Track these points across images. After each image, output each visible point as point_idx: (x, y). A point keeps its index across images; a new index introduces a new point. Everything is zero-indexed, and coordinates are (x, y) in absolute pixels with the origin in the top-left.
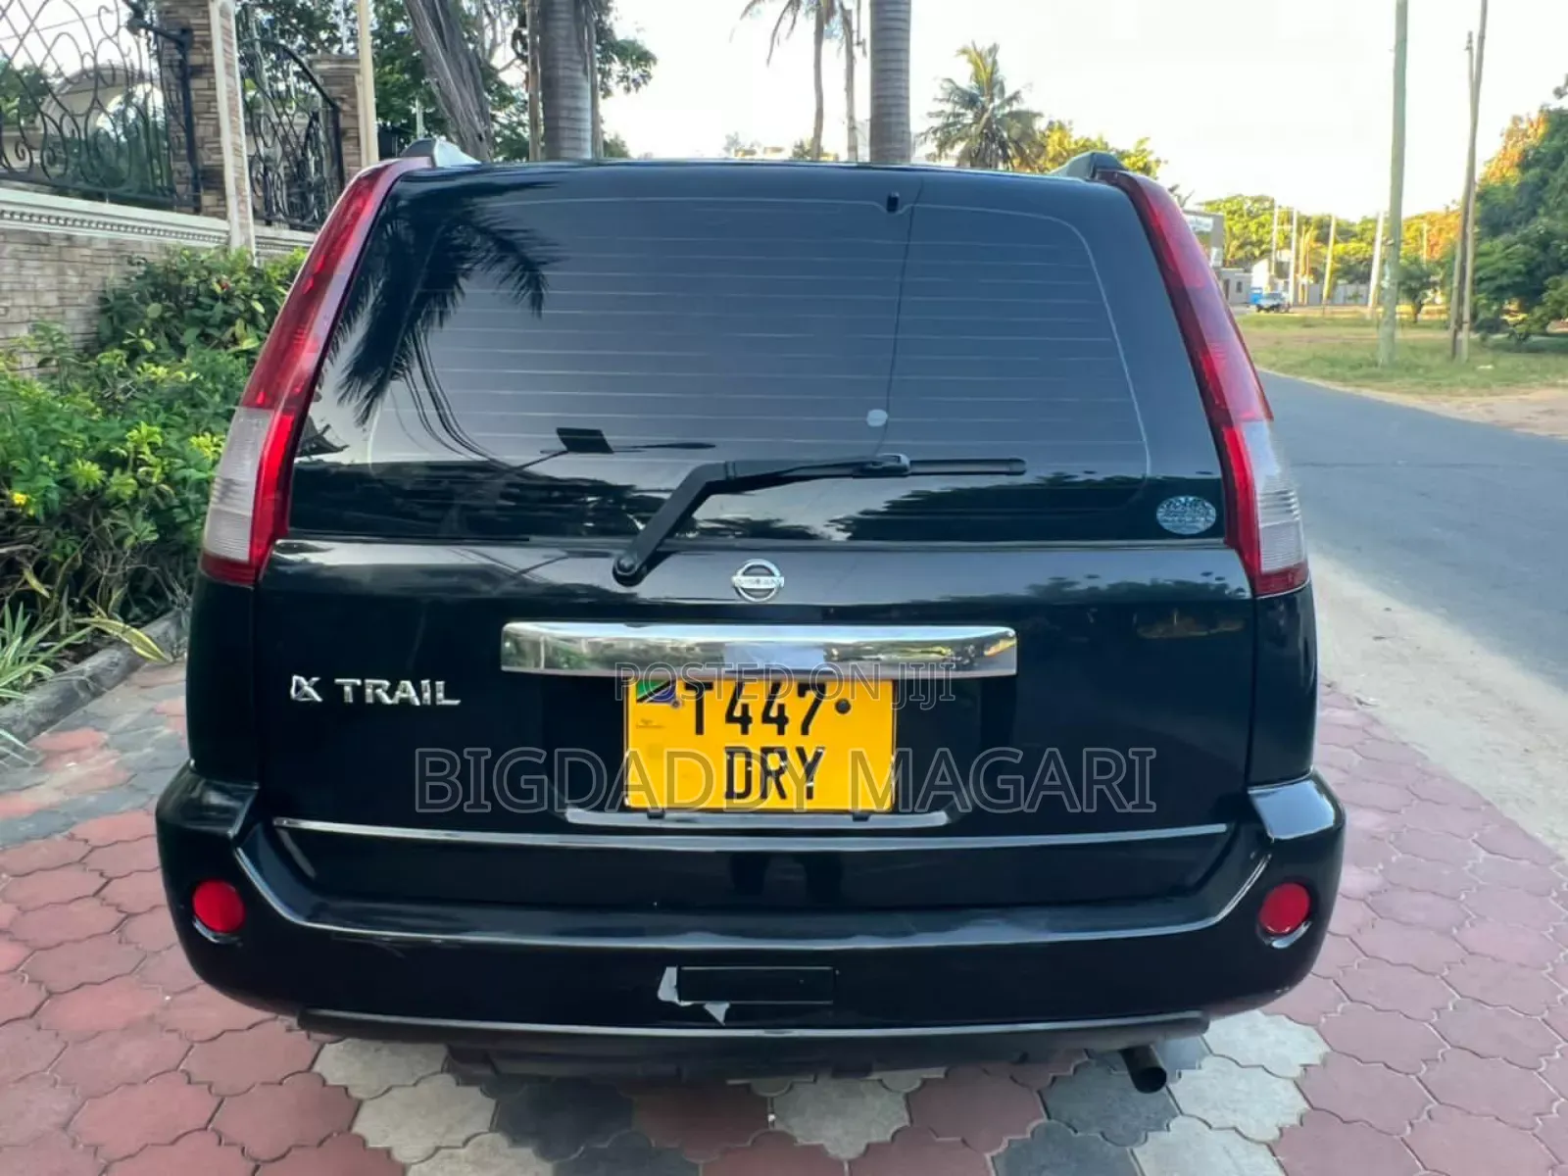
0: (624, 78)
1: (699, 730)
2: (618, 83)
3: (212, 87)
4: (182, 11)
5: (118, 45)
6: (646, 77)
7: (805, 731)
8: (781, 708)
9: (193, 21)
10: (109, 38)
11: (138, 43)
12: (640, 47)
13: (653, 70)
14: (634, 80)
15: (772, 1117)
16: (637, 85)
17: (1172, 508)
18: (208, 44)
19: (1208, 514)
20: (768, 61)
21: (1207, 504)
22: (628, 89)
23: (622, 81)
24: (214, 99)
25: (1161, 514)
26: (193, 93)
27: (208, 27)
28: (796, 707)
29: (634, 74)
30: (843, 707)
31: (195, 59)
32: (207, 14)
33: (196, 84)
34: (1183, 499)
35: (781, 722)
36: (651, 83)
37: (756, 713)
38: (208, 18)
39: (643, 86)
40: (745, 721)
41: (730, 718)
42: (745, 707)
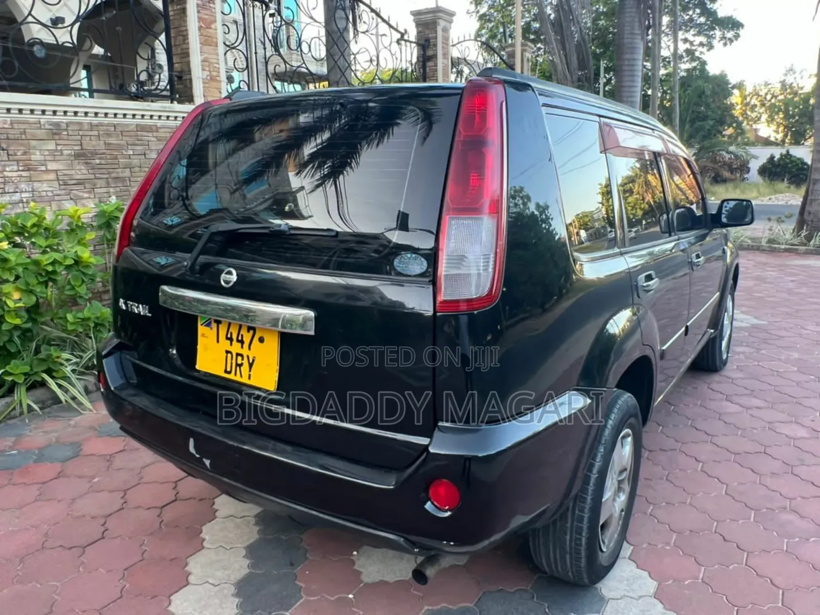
0: (723, 38)
1: (218, 341)
2: (719, 41)
3: (436, 65)
4: (427, 32)
5: (390, 51)
6: (737, 36)
7: (249, 349)
8: (242, 336)
9: (430, 36)
10: (386, 48)
11: (401, 50)
12: (734, 20)
13: (742, 32)
14: (730, 39)
15: (355, 553)
16: (731, 41)
17: (402, 259)
18: (435, 45)
19: (422, 264)
20: (814, 18)
21: (423, 259)
22: (725, 44)
23: (722, 40)
24: (436, 70)
25: (396, 262)
26: (428, 69)
27: (436, 38)
28: (247, 337)
29: (730, 35)
30: (261, 340)
31: (430, 53)
32: (436, 32)
33: (429, 64)
34: (409, 255)
35: (242, 342)
36: (739, 39)
37: (234, 337)
38: (436, 33)
39: (735, 41)
40: (231, 339)
41: (227, 338)
42: (231, 333)
